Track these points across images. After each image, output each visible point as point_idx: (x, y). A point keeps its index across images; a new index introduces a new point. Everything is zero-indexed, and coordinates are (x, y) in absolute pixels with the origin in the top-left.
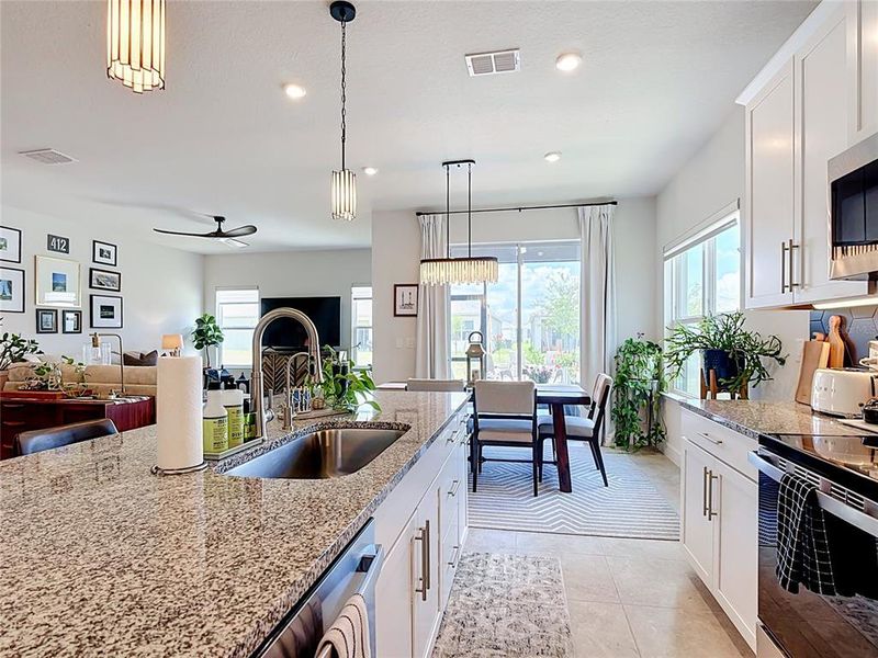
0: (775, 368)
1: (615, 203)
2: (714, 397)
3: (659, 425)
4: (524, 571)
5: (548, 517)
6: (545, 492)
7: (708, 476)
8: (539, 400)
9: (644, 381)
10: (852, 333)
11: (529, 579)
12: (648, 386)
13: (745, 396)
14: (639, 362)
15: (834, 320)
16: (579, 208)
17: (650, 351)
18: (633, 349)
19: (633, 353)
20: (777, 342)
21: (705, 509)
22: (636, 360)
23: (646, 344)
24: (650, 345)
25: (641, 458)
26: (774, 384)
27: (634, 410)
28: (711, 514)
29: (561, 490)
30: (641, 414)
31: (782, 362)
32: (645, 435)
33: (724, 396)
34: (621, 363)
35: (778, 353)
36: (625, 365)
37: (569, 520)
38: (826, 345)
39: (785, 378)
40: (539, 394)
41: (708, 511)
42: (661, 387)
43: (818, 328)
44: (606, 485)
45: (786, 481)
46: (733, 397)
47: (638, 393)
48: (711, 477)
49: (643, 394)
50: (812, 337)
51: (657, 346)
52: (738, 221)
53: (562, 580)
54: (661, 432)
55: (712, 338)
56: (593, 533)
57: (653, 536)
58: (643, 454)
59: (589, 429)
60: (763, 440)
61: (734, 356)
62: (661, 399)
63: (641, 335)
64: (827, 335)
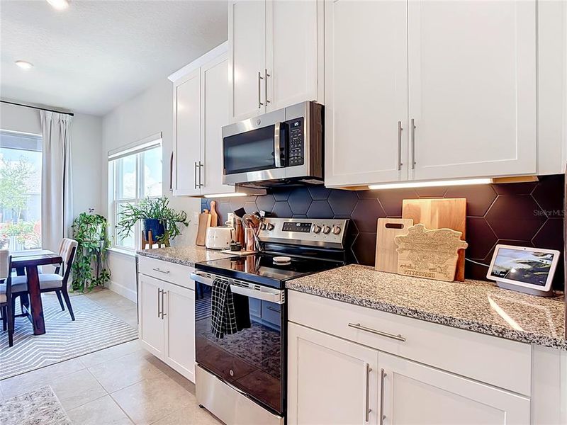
0: (183, 228)
1: (72, 115)
2: (151, 247)
3: (105, 270)
4: (18, 409)
5: (28, 359)
6: (20, 340)
7: (161, 293)
8: (13, 265)
9: (95, 242)
10: (220, 209)
11: (25, 413)
12: (97, 245)
13: (168, 245)
14: (91, 229)
15: (213, 204)
16: (41, 111)
17: (99, 221)
18: (86, 220)
19: (87, 223)
20: (184, 214)
21: (159, 313)
22: (89, 227)
23: (95, 216)
24: (98, 217)
25: (94, 295)
26: (182, 237)
27: (87, 262)
28: (163, 315)
29: (35, 334)
30: (92, 265)
31: (187, 225)
32: (95, 279)
33: (155, 246)
34: (77, 230)
35: (184, 220)
36: (81, 232)
37: (49, 354)
38: (210, 215)
39: (189, 234)
40: (13, 260)
41: (162, 314)
42: (106, 245)
43: (205, 206)
44: (74, 320)
45: (215, 284)
46: (160, 247)
47: (91, 250)
48: (163, 293)
49: (94, 251)
50: (202, 212)
51: (103, 217)
52: (161, 144)
53: (57, 400)
54: (107, 275)
55: (148, 212)
56: (72, 356)
57: (116, 343)
58: (95, 292)
59: (60, 281)
60: (197, 266)
61: (162, 222)
62: (107, 253)
63: (91, 210)
64: (209, 211)
